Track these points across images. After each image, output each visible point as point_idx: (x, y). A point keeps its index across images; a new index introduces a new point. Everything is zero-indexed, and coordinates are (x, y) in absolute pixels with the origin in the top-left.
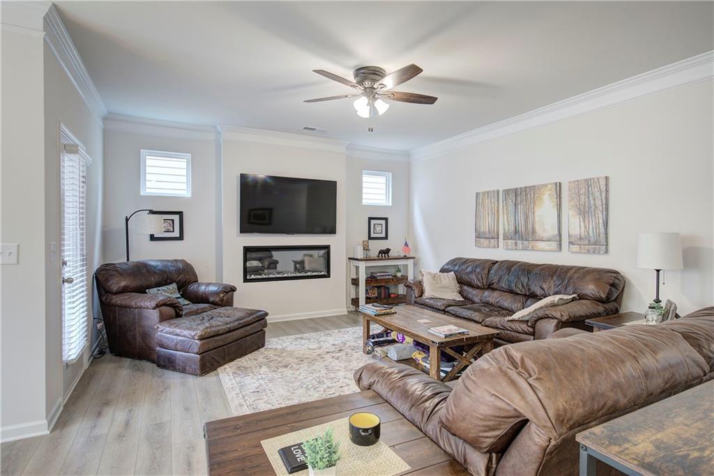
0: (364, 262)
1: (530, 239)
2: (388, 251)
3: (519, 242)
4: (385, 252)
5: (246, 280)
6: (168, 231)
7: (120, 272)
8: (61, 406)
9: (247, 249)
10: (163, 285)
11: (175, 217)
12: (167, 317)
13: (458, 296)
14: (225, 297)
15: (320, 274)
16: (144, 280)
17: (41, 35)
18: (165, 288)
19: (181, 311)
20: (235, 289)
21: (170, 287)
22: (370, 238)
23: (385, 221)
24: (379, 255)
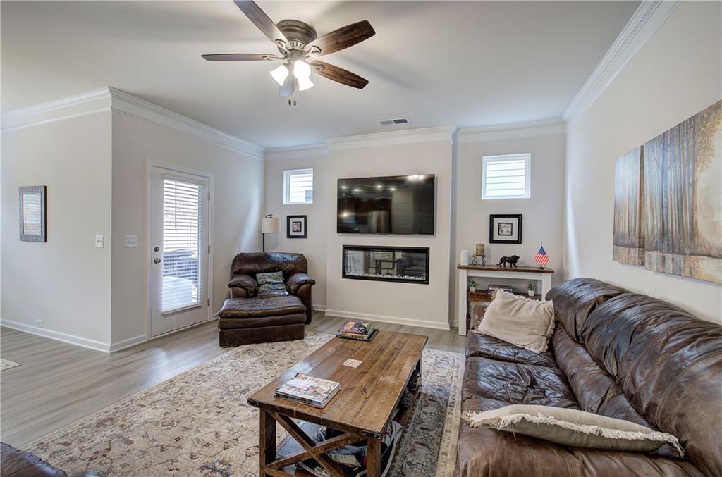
0: (465, 271)
1: (687, 251)
2: (514, 260)
3: (669, 256)
4: (511, 262)
5: (345, 276)
6: (298, 231)
7: (241, 259)
8: (143, 338)
9: (346, 248)
10: (271, 272)
11: (302, 220)
12: (236, 296)
13: (536, 344)
14: (298, 287)
15: (418, 278)
16: (257, 267)
17: (109, 109)
18: (270, 274)
19: (252, 293)
20: (313, 283)
21: (276, 274)
22: (492, 241)
23: (517, 219)
24: (500, 264)
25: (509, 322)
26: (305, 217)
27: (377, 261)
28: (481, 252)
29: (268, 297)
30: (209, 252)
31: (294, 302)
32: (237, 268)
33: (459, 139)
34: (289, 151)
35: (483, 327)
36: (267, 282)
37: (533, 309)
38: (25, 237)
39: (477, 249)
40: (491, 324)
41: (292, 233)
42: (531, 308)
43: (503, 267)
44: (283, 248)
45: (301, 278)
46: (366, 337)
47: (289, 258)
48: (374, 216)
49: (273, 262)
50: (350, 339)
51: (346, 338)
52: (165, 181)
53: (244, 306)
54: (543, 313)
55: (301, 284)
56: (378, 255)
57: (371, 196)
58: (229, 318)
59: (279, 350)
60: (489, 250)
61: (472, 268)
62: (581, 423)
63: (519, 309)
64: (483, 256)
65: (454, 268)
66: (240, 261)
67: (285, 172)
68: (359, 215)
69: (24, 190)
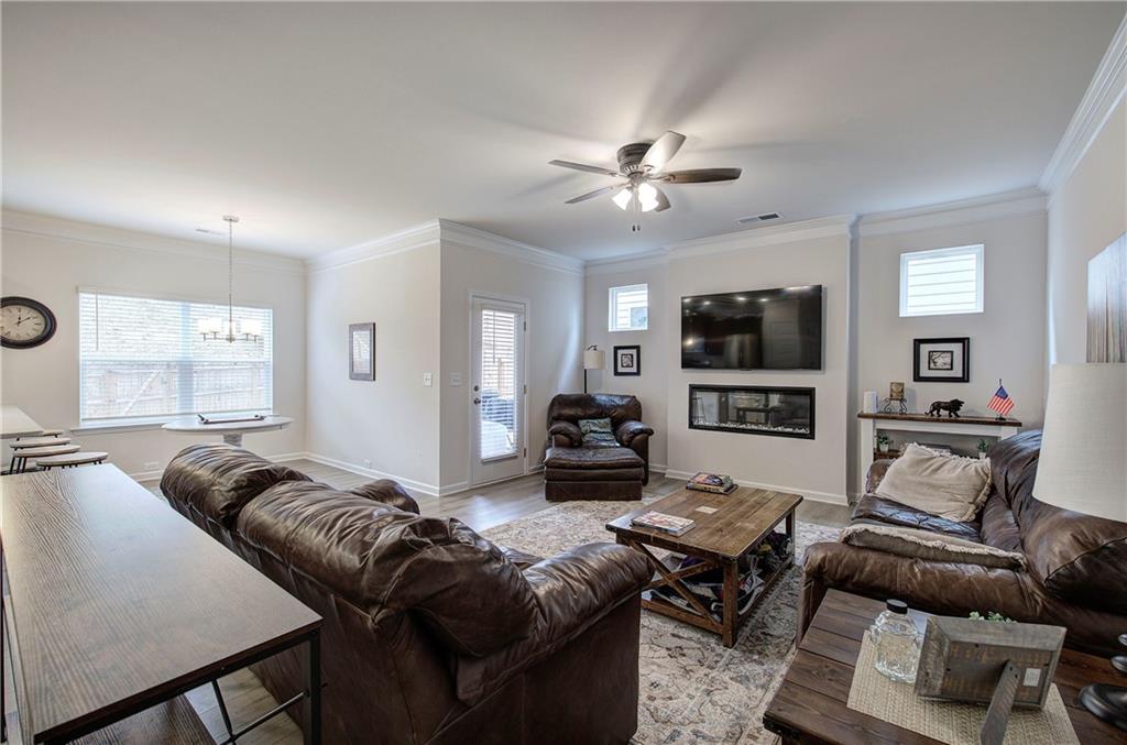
2: (955, 406)
4: (949, 409)
5: (692, 426)
6: (628, 366)
7: (560, 401)
8: (465, 486)
9: (694, 389)
10: (596, 418)
11: (634, 352)
12: (559, 445)
13: (959, 512)
14: (632, 438)
15: (797, 431)
16: (579, 412)
17: (439, 241)
18: (595, 421)
19: (575, 443)
20: (650, 432)
21: (602, 421)
22: (917, 378)
23: (961, 345)
24: (931, 412)
25: (921, 484)
26: (638, 348)
27: (739, 409)
28: (899, 394)
29: (596, 448)
30: (525, 392)
31: (628, 455)
32: (555, 414)
33: (863, 231)
34: (615, 263)
35: (883, 489)
36: (592, 431)
37: (959, 470)
38: (354, 376)
39: (892, 390)
40: (893, 485)
41: (620, 370)
42: (956, 467)
43: (936, 417)
44: (610, 388)
45: (635, 426)
46: (721, 490)
47: (618, 401)
48: (734, 342)
49: (599, 406)
50: (702, 491)
51: (696, 490)
52: (484, 312)
53: (572, 457)
54: (974, 473)
55: (636, 433)
56: (742, 400)
57: (729, 314)
58: (555, 467)
59: (613, 509)
60: (913, 392)
61: (881, 418)
62: (927, 539)
63: (939, 468)
64: (902, 400)
65: (855, 417)
66: (560, 404)
67: (610, 289)
68: (710, 341)
69: (354, 327)
